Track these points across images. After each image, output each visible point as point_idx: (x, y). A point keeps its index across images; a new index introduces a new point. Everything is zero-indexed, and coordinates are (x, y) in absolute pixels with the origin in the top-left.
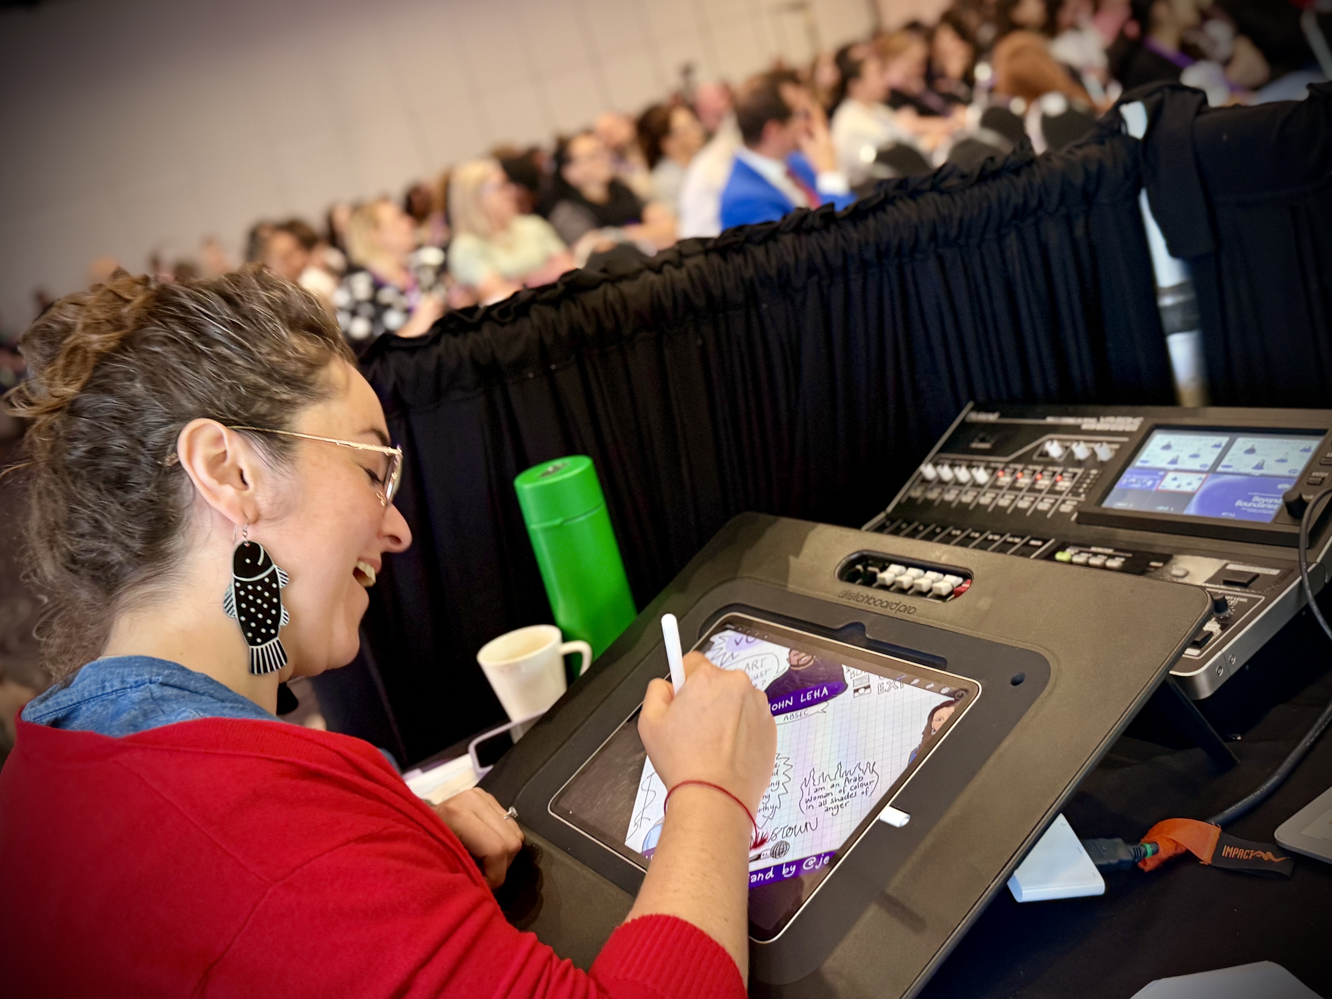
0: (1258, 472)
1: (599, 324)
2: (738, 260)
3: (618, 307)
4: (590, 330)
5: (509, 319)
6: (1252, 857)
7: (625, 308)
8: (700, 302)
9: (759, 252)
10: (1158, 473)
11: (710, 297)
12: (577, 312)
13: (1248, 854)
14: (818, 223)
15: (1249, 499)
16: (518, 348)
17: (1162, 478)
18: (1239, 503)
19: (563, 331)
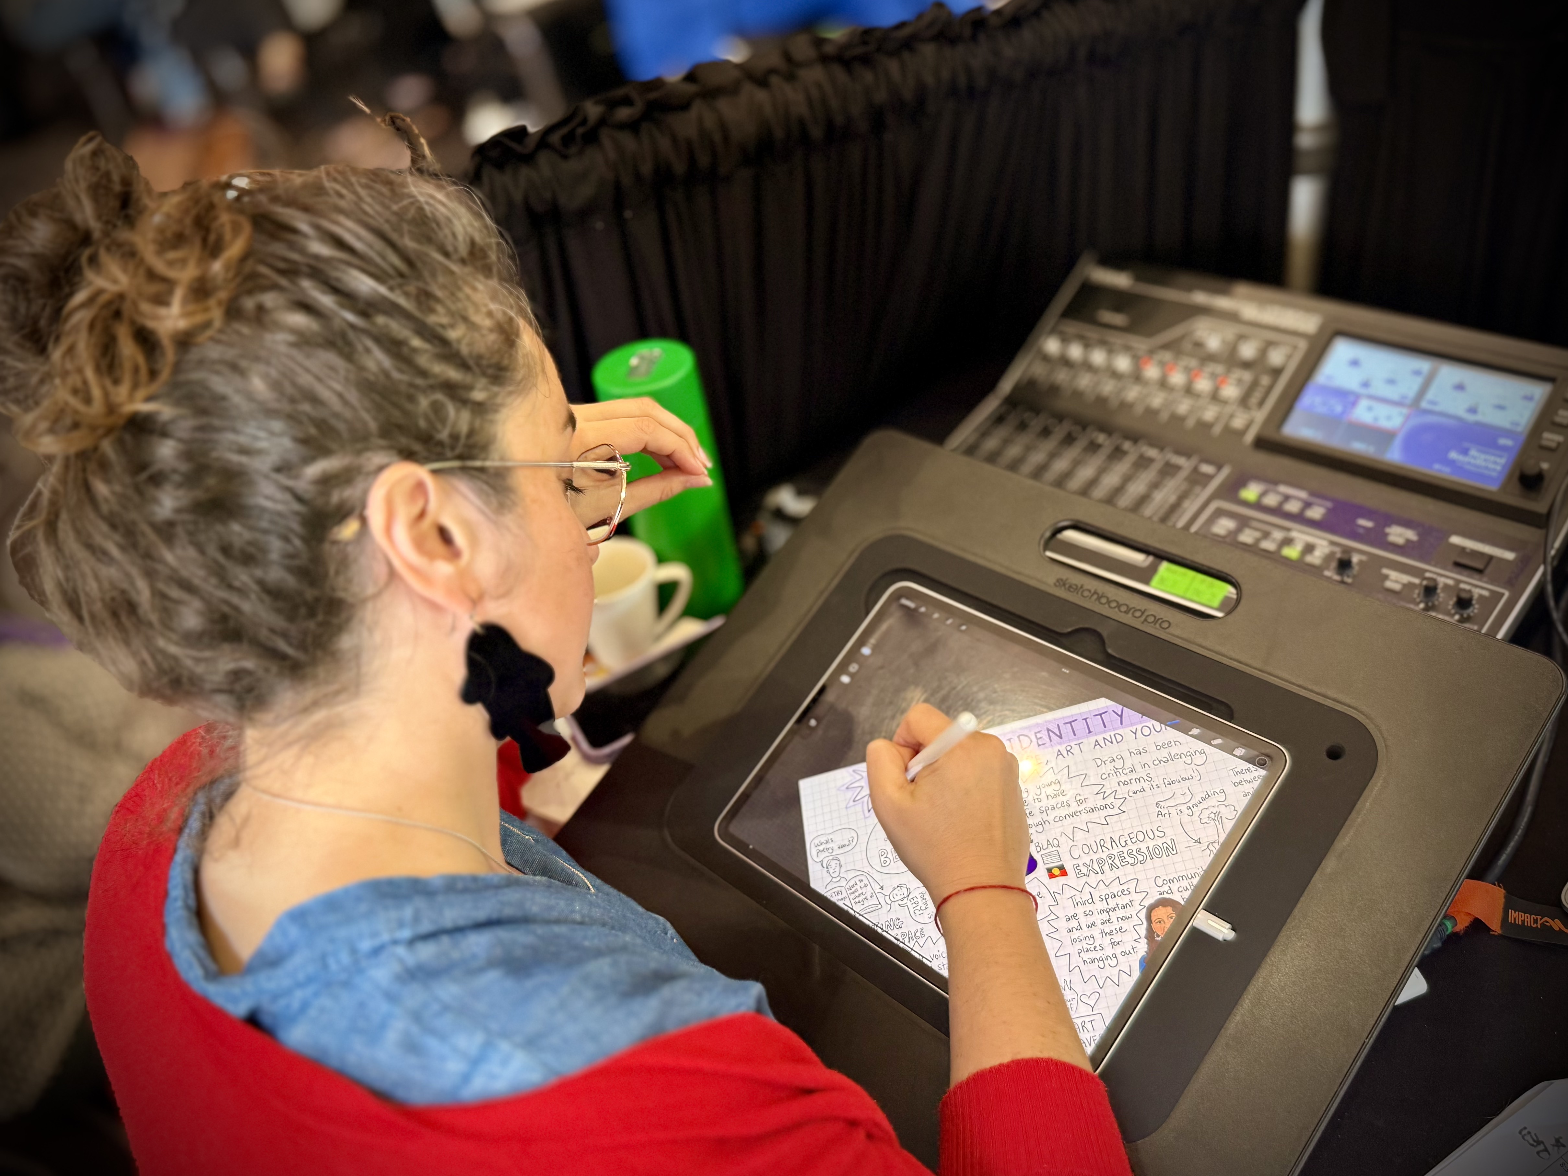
0: (1471, 418)
1: (692, 161)
2: (868, 77)
3: (717, 137)
4: (680, 168)
5: (573, 150)
6: (1541, 924)
7: (726, 138)
8: (817, 133)
9: (893, 66)
10: (1348, 398)
11: (830, 126)
12: (665, 144)
13: (1536, 921)
14: (967, 32)
15: (1465, 452)
16: (586, 192)
17: (1354, 404)
18: (1453, 455)
19: (647, 169)
